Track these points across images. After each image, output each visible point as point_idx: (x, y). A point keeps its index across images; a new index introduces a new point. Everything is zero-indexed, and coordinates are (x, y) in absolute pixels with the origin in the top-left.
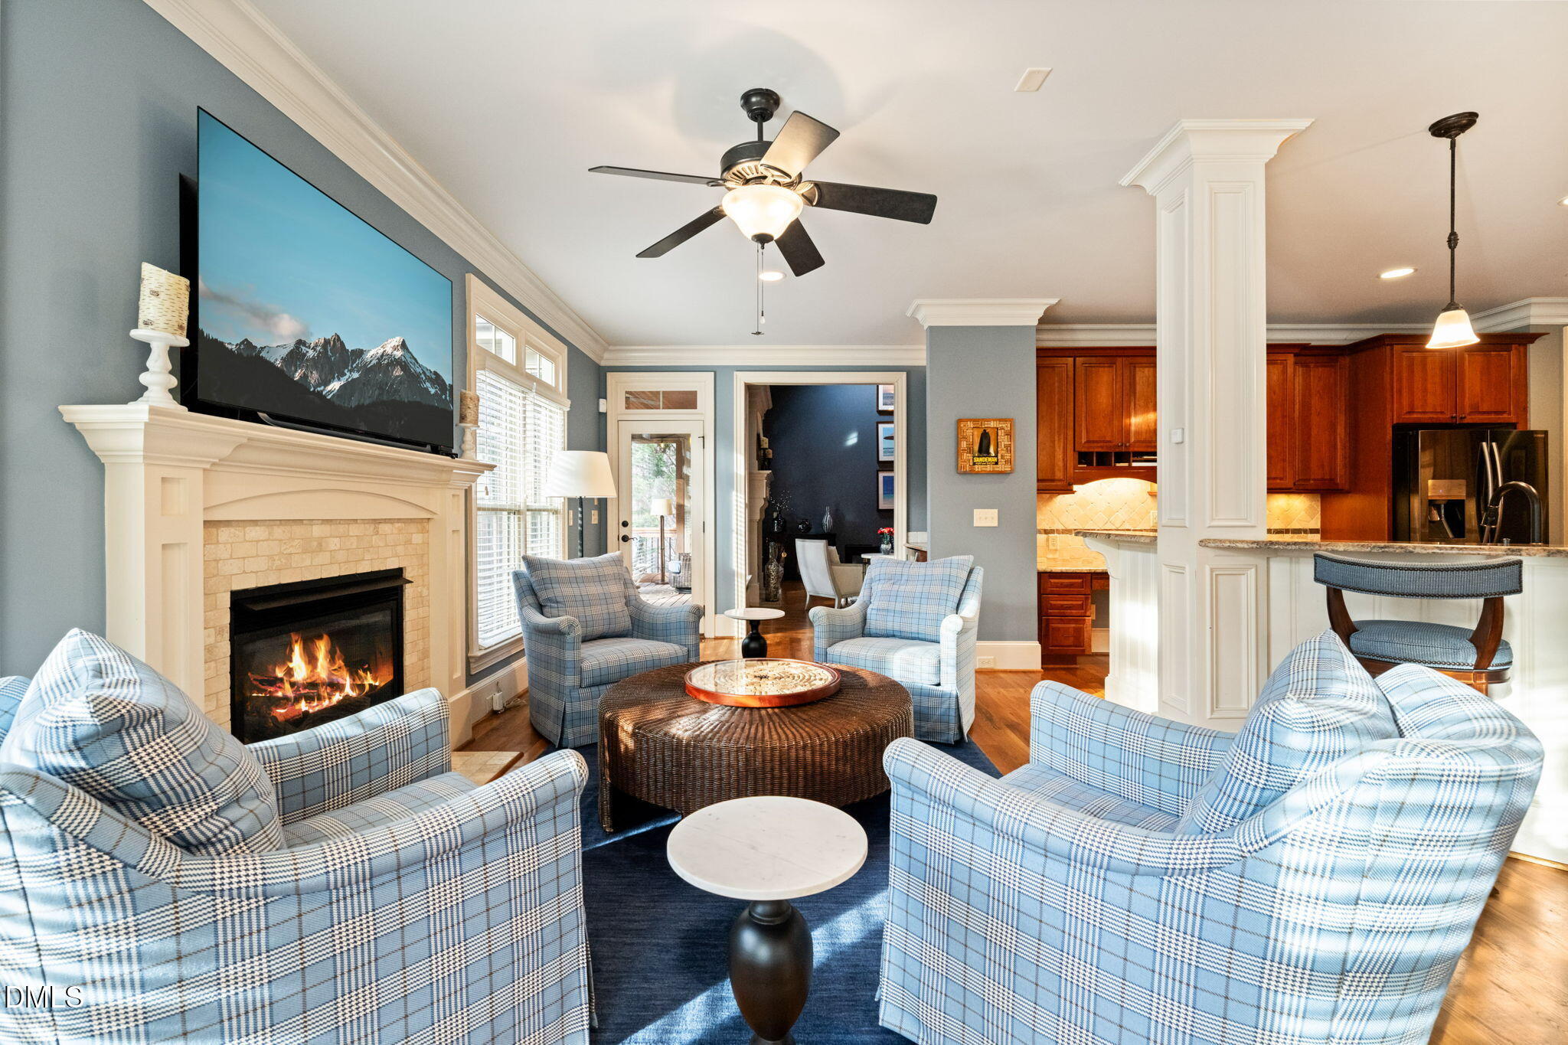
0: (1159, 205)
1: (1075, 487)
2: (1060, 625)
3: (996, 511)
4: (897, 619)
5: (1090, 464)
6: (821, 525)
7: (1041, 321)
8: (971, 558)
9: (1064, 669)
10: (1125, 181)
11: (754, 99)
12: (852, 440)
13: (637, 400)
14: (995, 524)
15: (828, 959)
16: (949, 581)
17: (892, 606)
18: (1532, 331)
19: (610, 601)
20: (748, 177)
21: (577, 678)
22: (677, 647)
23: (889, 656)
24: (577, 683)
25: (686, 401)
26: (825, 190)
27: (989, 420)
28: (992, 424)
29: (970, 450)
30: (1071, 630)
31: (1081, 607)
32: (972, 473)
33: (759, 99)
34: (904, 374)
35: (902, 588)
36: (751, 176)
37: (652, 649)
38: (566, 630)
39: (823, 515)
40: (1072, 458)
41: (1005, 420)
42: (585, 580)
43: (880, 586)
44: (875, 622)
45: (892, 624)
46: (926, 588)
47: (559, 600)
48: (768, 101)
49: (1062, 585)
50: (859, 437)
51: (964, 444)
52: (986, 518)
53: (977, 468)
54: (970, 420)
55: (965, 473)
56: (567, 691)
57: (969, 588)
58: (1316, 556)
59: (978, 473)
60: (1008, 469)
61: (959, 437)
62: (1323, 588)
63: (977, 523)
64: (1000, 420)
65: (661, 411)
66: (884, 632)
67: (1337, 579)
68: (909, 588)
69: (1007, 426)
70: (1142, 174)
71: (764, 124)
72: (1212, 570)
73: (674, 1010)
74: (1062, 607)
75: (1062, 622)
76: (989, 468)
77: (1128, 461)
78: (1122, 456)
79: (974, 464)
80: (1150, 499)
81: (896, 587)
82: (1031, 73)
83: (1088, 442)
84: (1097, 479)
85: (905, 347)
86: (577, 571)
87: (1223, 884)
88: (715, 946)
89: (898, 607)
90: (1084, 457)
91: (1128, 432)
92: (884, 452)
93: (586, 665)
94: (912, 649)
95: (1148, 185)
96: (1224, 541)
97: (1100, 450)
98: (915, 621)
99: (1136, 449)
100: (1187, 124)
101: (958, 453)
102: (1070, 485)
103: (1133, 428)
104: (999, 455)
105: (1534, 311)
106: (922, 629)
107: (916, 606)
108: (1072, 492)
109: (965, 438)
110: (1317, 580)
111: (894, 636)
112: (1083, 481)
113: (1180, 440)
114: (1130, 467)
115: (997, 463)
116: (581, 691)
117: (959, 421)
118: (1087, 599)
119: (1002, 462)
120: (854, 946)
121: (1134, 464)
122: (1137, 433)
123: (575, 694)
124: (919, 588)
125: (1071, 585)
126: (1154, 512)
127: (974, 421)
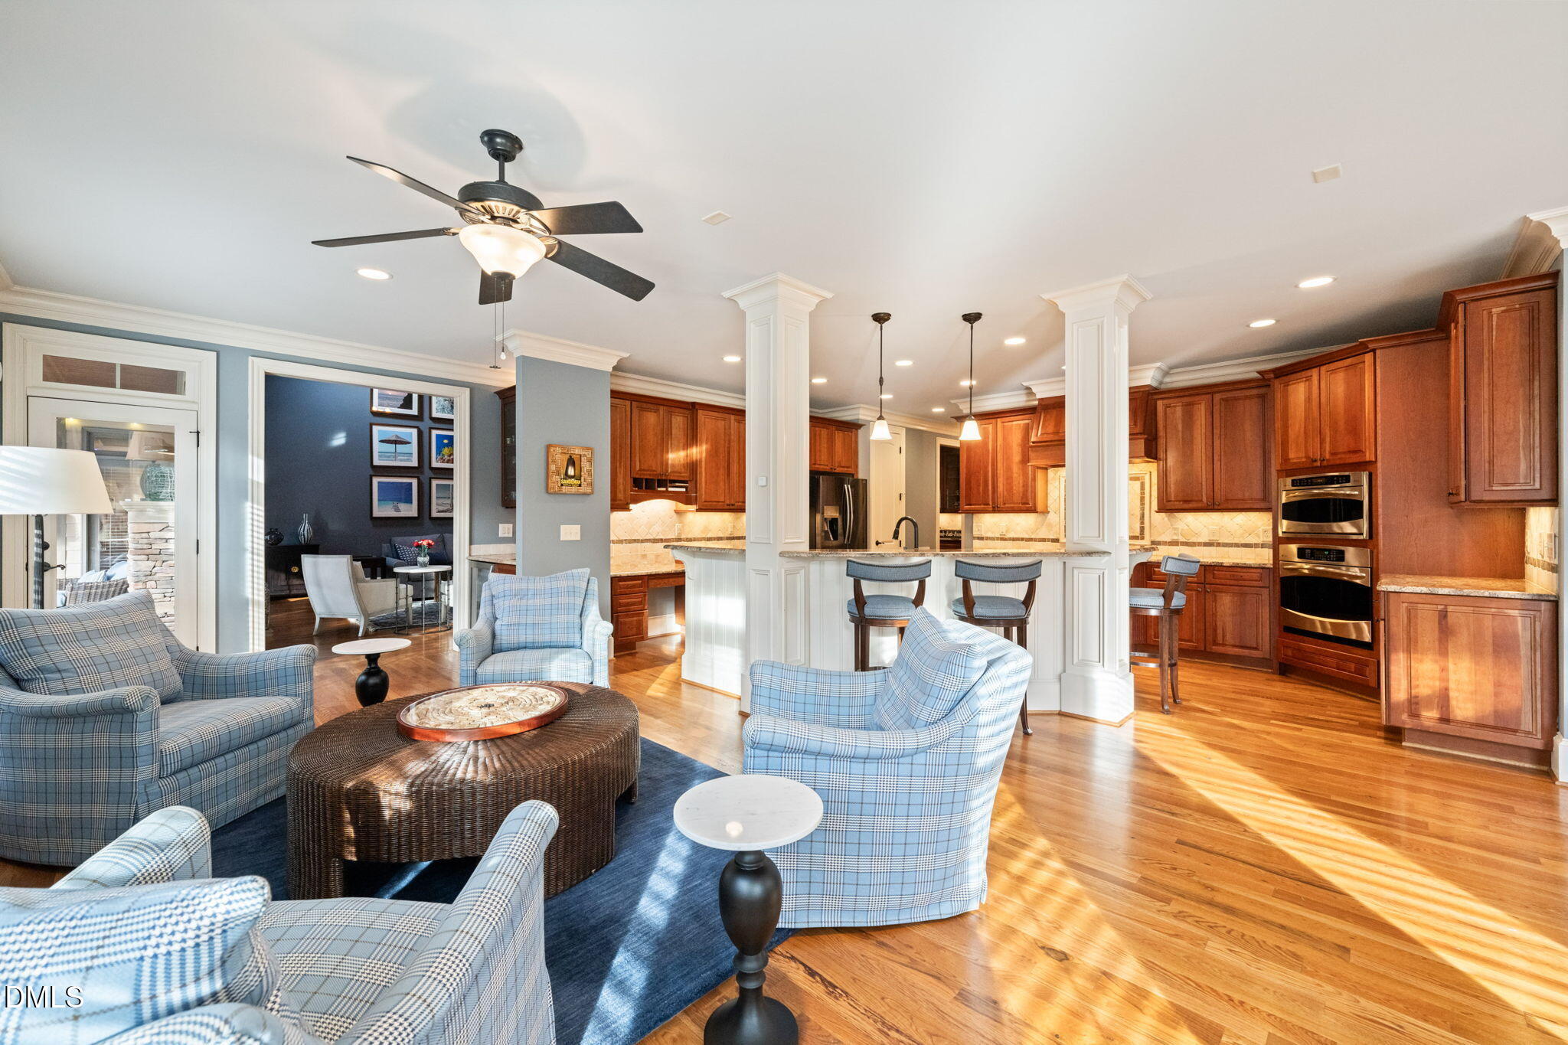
0: (748, 319)
1: (632, 506)
2: (627, 620)
3: (578, 527)
4: (529, 632)
5: (640, 488)
6: (297, 535)
7: (615, 368)
8: (587, 570)
9: (628, 655)
10: (726, 294)
11: (498, 140)
12: (339, 440)
13: (59, 370)
14: (579, 538)
15: (669, 915)
16: (572, 591)
17: (523, 621)
18: (860, 422)
19: (150, 657)
20: (496, 214)
21: (156, 766)
22: (288, 699)
23: (546, 666)
24: (156, 774)
25: (168, 382)
26: (565, 249)
27: (574, 447)
28: (577, 451)
29: (559, 472)
30: (635, 623)
31: (641, 603)
32: (559, 493)
33: (504, 141)
34: (467, 391)
35: (530, 602)
36: (501, 215)
37: (260, 708)
38: (139, 704)
39: (300, 522)
40: (630, 481)
41: (588, 449)
42: (102, 633)
43: (507, 603)
44: (505, 637)
45: (523, 638)
46: (555, 601)
47: (61, 667)
48: (513, 146)
49: (627, 587)
50: (348, 437)
51: (553, 468)
52: (570, 532)
53: (565, 489)
54: (559, 446)
55: (555, 493)
56: (140, 788)
57: (589, 596)
58: (848, 561)
59: (565, 494)
60: (589, 490)
61: (548, 460)
62: (852, 579)
63: (562, 538)
64: (583, 448)
65: (118, 390)
66: (517, 646)
67: (858, 574)
68: (537, 602)
69: (588, 454)
70: (743, 293)
71: (506, 164)
72: (786, 571)
73: (592, 1012)
74: (628, 604)
75: (628, 616)
76: (574, 489)
77: (666, 486)
78: (662, 483)
79: (562, 485)
80: (675, 515)
81: (524, 602)
82: (719, 214)
83: (640, 470)
84: (646, 500)
85: (467, 364)
86: (84, 623)
87: (954, 745)
88: (575, 953)
89: (530, 620)
90: (637, 482)
91: (667, 464)
92: (380, 456)
93: (168, 746)
94: (562, 656)
95: (743, 303)
96: (792, 552)
97: (648, 477)
98: (547, 631)
99: (672, 478)
100: (780, 276)
101: (547, 475)
102: (628, 504)
103: (670, 462)
104: (582, 478)
105: (861, 411)
106: (555, 638)
107: (547, 618)
108: (628, 509)
109: (554, 461)
110: (848, 575)
111: (525, 648)
112: (636, 501)
113: (764, 484)
114: (667, 491)
115: (580, 485)
116: (162, 782)
117: (548, 446)
118: (645, 596)
119: (584, 484)
120: (677, 897)
121: (670, 489)
122: (673, 465)
123: (153, 789)
124: (548, 601)
125: (634, 586)
126: (678, 525)
127: (562, 447)
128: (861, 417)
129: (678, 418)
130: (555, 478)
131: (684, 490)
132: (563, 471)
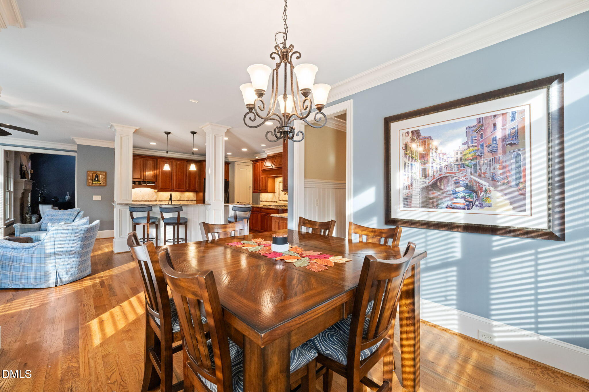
3: (100, 196)
6: (65, 199)
14: (100, 200)
18: (230, 162)
27: (98, 172)
28: (99, 173)
29: (92, 179)
32: (92, 186)
35: (54, 217)
39: (66, 195)
41: (103, 172)
51: (89, 178)
52: (97, 198)
54: (92, 171)
55: (90, 186)
59: (94, 186)
60: (104, 185)
61: (88, 175)
63: (94, 199)
64: (102, 172)
68: (57, 217)
76: (98, 185)
78: (144, 182)
79: (93, 183)
80: (154, 193)
84: (137, 188)
97: (137, 180)
99: (148, 181)
100: (112, 124)
101: (87, 180)
103: (146, 175)
104: (102, 181)
109: (90, 176)
114: (146, 185)
115: (101, 183)
117: (88, 171)
121: (147, 184)
122: (148, 177)
126: (156, 196)
127: (93, 171)
128: (229, 160)
129: (150, 162)
130: (90, 181)
131: (154, 185)
132: (94, 179)
